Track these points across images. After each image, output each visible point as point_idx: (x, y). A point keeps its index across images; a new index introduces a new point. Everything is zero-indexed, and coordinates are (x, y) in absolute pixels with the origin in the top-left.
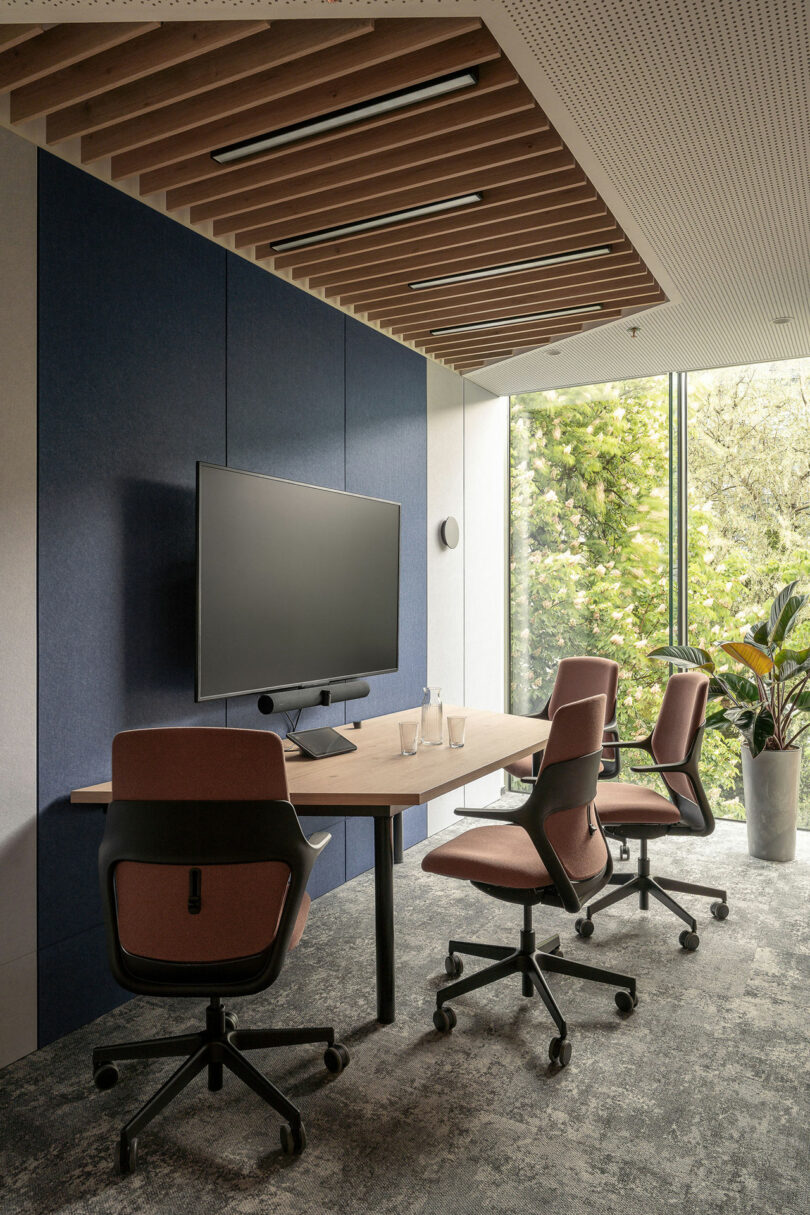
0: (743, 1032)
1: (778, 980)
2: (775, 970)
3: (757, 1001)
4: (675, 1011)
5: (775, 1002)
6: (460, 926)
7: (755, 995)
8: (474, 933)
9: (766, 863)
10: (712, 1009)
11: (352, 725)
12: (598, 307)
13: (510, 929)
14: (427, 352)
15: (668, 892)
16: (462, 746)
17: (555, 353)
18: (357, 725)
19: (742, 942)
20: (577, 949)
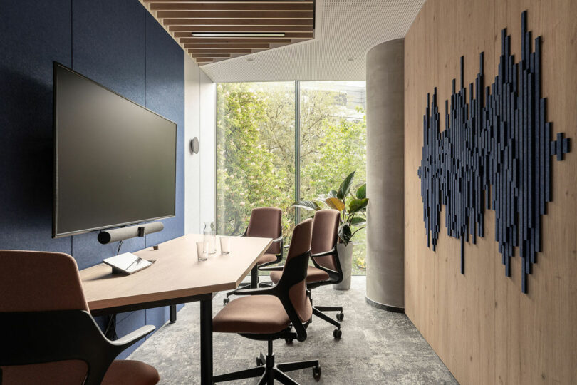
0: (385, 374)
1: (380, 343)
2: (376, 340)
3: (379, 356)
4: (351, 372)
5: (386, 355)
6: (225, 352)
7: (377, 354)
8: (234, 354)
9: (342, 292)
10: (366, 366)
11: (152, 248)
12: (283, 35)
13: (252, 347)
14: (185, 47)
15: (323, 312)
16: (228, 253)
17: (250, 60)
18: (156, 248)
19: (356, 329)
20: (290, 350)
